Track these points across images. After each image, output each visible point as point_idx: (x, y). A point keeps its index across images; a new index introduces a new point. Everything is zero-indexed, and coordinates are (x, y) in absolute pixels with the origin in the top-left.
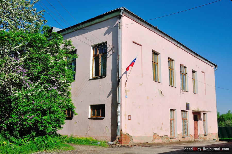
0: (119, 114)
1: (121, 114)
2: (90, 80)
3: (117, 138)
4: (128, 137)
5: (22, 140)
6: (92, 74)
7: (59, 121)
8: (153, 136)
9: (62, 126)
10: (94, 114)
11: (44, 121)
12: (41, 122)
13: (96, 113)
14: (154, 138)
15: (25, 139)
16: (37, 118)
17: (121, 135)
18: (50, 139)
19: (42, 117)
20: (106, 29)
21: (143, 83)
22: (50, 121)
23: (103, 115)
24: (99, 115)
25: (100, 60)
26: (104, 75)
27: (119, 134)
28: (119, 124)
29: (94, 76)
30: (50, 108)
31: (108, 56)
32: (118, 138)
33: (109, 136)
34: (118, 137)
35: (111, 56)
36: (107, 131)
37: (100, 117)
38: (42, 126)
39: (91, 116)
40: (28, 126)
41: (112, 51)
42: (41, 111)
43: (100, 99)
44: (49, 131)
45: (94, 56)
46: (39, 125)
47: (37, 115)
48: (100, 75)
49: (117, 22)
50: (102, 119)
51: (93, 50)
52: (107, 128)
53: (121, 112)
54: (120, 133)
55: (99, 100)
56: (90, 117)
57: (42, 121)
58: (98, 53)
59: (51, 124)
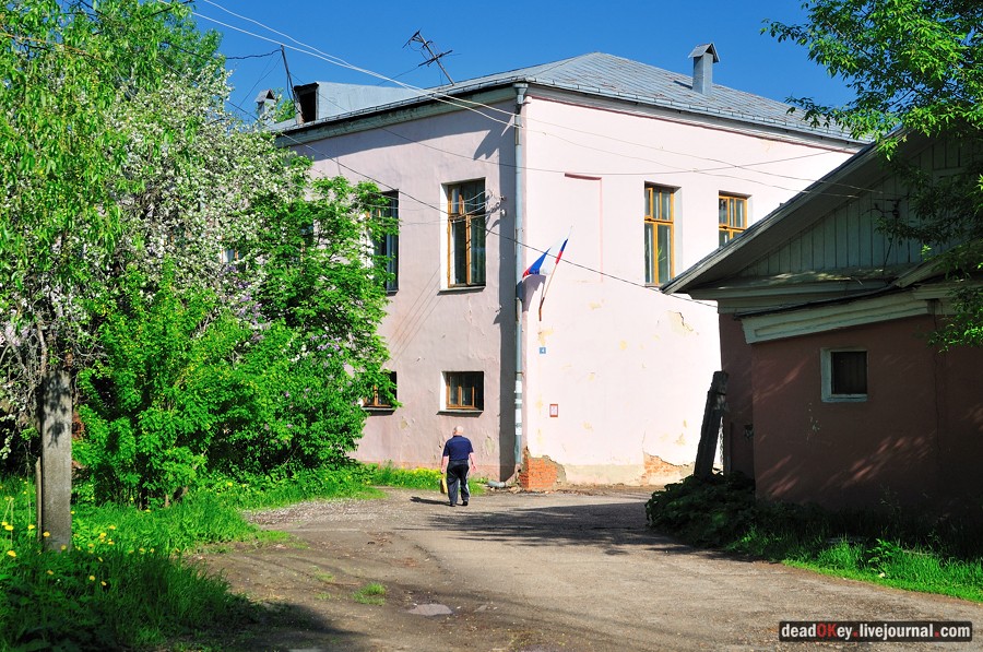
0: (518, 401)
1: (525, 401)
2: (442, 293)
3: (516, 470)
4: (551, 468)
5: (267, 478)
6: (446, 275)
7: (349, 430)
8: (647, 463)
9: (355, 441)
10: (455, 400)
11: (314, 435)
12: (307, 437)
13: (461, 398)
14: (649, 472)
15: (273, 475)
16: (297, 429)
17: (526, 460)
18: (328, 475)
19: (309, 425)
20: (482, 135)
21: (603, 301)
22: (326, 434)
23: (480, 404)
24: (468, 402)
25: (469, 233)
26: (480, 283)
27: (520, 459)
28: (518, 431)
29: (453, 282)
30: (325, 405)
31: (488, 227)
32: (519, 471)
33: (496, 465)
34: (517, 466)
35: (498, 226)
36: (490, 449)
37: (472, 409)
38: (309, 446)
39: (448, 404)
40: (280, 448)
41: (498, 211)
42: (305, 412)
43: (470, 356)
44: (326, 456)
45: (452, 216)
46: (303, 443)
47: (297, 422)
48: (470, 282)
49: (511, 123)
50: (477, 415)
51: (449, 198)
52: (489, 443)
53: (523, 396)
54: (523, 456)
55: (469, 358)
56: (443, 408)
57: (308, 434)
58: (463, 211)
59: (328, 439)
